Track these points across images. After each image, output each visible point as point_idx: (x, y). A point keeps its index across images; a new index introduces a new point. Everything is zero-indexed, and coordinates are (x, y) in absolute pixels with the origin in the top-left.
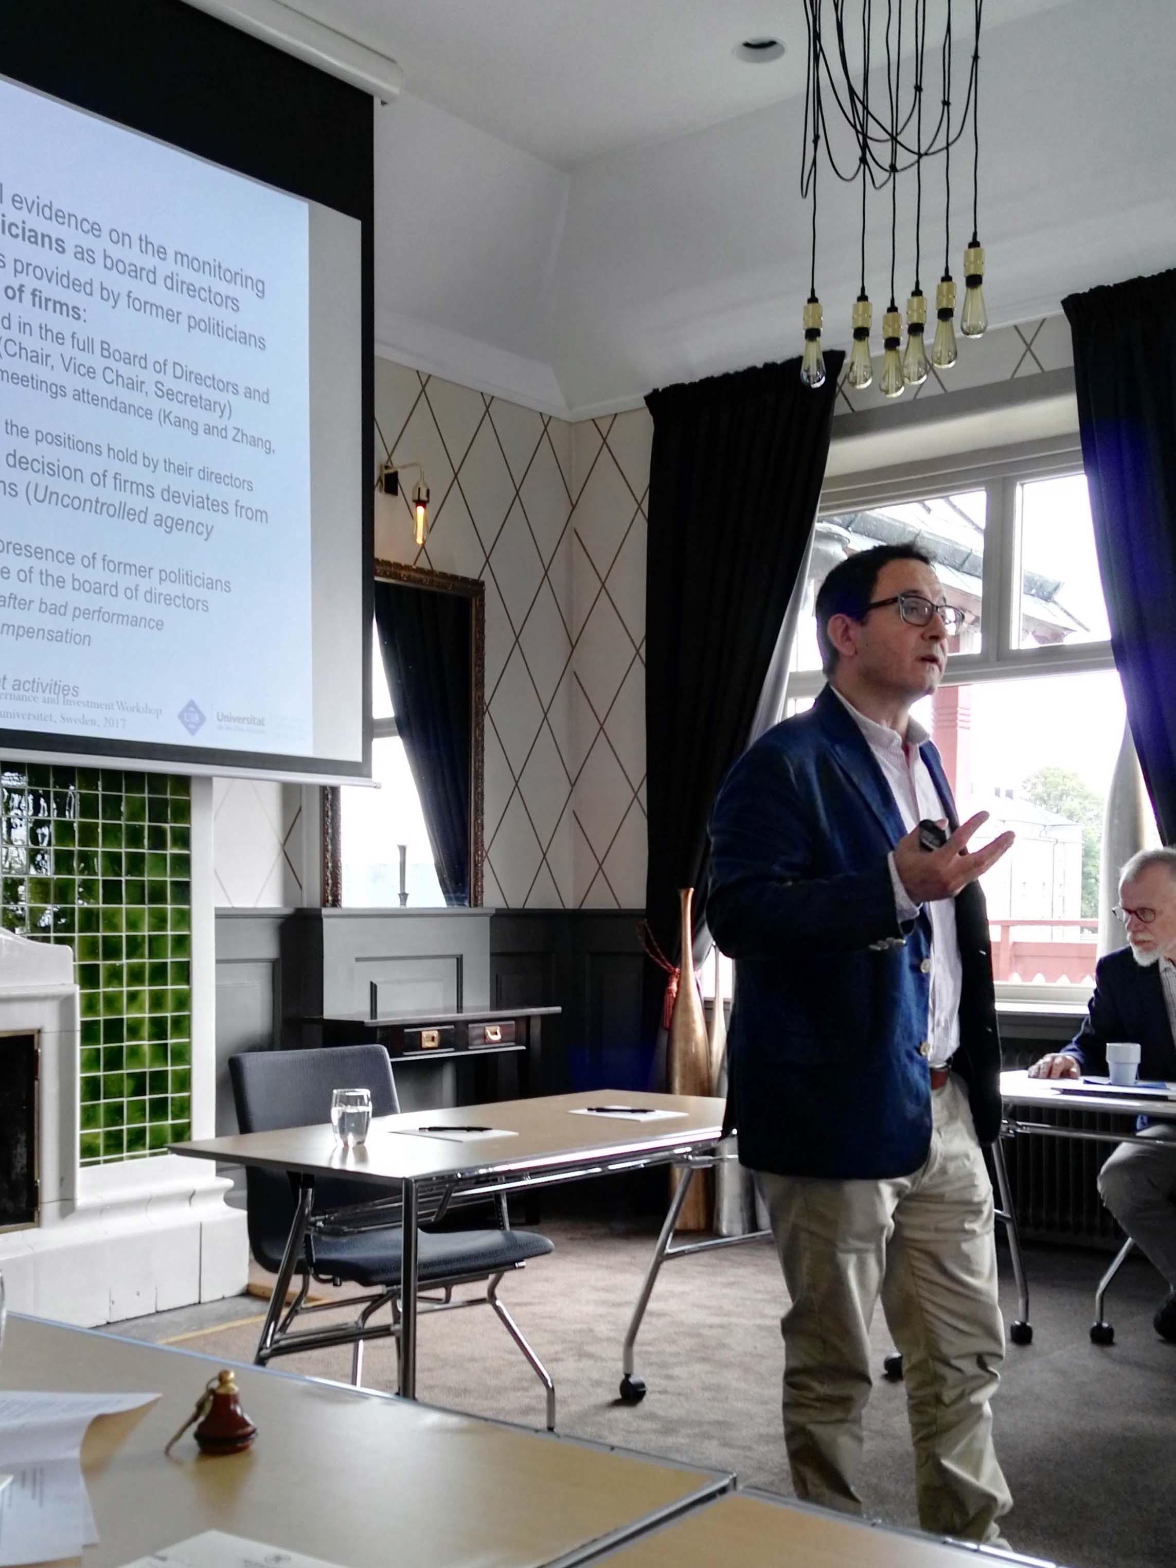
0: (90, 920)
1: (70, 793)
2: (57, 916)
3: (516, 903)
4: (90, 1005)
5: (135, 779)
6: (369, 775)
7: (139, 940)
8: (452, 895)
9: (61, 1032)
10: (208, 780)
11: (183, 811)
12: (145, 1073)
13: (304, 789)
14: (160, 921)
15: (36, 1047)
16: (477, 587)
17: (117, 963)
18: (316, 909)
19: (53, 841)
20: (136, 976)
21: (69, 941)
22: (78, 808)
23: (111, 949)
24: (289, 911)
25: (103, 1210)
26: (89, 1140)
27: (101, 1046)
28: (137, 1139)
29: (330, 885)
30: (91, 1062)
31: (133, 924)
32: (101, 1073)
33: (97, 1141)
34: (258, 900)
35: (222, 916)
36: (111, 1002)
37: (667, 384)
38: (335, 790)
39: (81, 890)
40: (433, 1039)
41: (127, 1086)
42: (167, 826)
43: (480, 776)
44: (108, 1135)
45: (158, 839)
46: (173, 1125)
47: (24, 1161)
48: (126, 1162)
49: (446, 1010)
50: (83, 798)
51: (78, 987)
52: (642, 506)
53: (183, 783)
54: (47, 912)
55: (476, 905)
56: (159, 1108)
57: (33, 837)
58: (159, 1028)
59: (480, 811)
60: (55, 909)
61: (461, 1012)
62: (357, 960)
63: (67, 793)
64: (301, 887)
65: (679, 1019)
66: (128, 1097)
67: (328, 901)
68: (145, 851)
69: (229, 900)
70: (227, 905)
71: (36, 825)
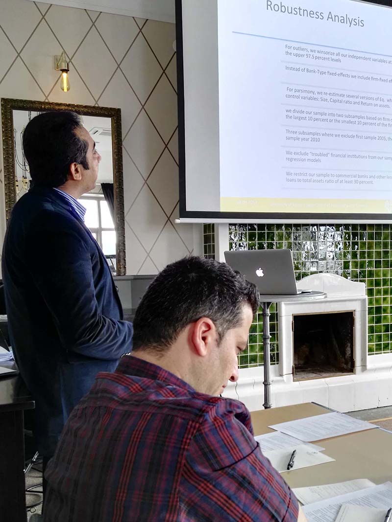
0: (371, 274)
1: (365, 232)
4: (371, 302)
5: (386, 226)
7: (387, 280)
9: (362, 311)
12: (389, 324)
15: (354, 316)
17: (380, 288)
19: (359, 248)
20: (386, 292)
21: (364, 281)
22: (367, 237)
23: (378, 284)
25: (375, 370)
26: (371, 346)
27: (374, 316)
28: (386, 347)
30: (371, 321)
31: (385, 275)
32: (374, 325)
33: (373, 347)
36: (377, 301)
39: (368, 264)
41: (383, 329)
44: (377, 345)
48: (383, 354)
50: (369, 233)
51: (367, 296)
54: (357, 271)
57: (353, 248)
60: (360, 271)
66: (383, 332)
68: (389, 250)
71: (354, 243)
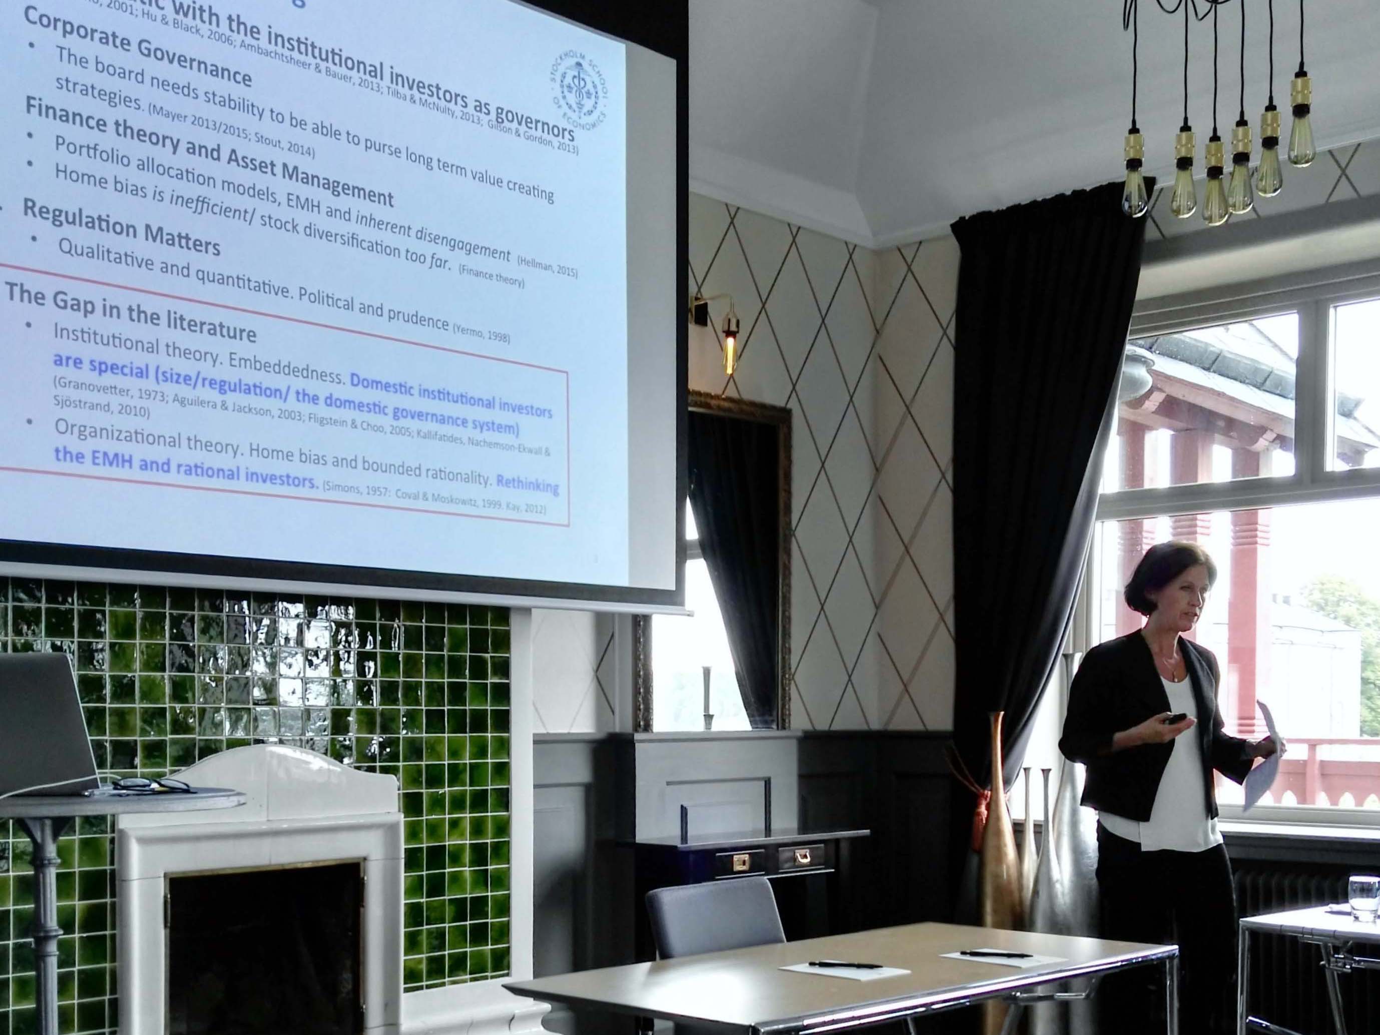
0: (415, 750)
1: (395, 625)
2: (382, 746)
3: (822, 725)
4: (413, 833)
5: (457, 611)
6: (682, 604)
7: (461, 767)
8: (758, 718)
9: (386, 859)
10: (527, 611)
11: (503, 642)
12: (466, 898)
13: (617, 619)
14: (481, 751)
15: (362, 875)
16: (784, 415)
17: (440, 791)
18: (629, 734)
19: (379, 672)
20: (458, 803)
21: (393, 770)
22: (402, 639)
23: (434, 778)
24: (601, 735)
26: (412, 965)
27: (424, 873)
28: (458, 965)
29: (642, 710)
30: (414, 889)
31: (455, 753)
32: (424, 900)
33: (420, 967)
34: (572, 726)
35: (540, 741)
36: (434, 829)
37: (974, 211)
38: (647, 618)
39: (405, 719)
40: (744, 863)
41: (448, 911)
42: (488, 656)
43: (787, 600)
44: (430, 960)
45: (479, 670)
46: (491, 949)
47: (350, 987)
48: (448, 987)
49: (754, 833)
50: (407, 629)
51: (403, 816)
52: (948, 332)
53: (503, 614)
54: (374, 742)
55: (784, 728)
56: (479, 935)
57: (361, 671)
58: (479, 854)
59: (787, 634)
60: (381, 740)
61: (770, 836)
62: (668, 783)
63: (393, 625)
64: (613, 712)
65: (990, 842)
66: (449, 923)
67: (640, 726)
68: (467, 681)
69: (544, 726)
70: (542, 731)
71: (363, 657)
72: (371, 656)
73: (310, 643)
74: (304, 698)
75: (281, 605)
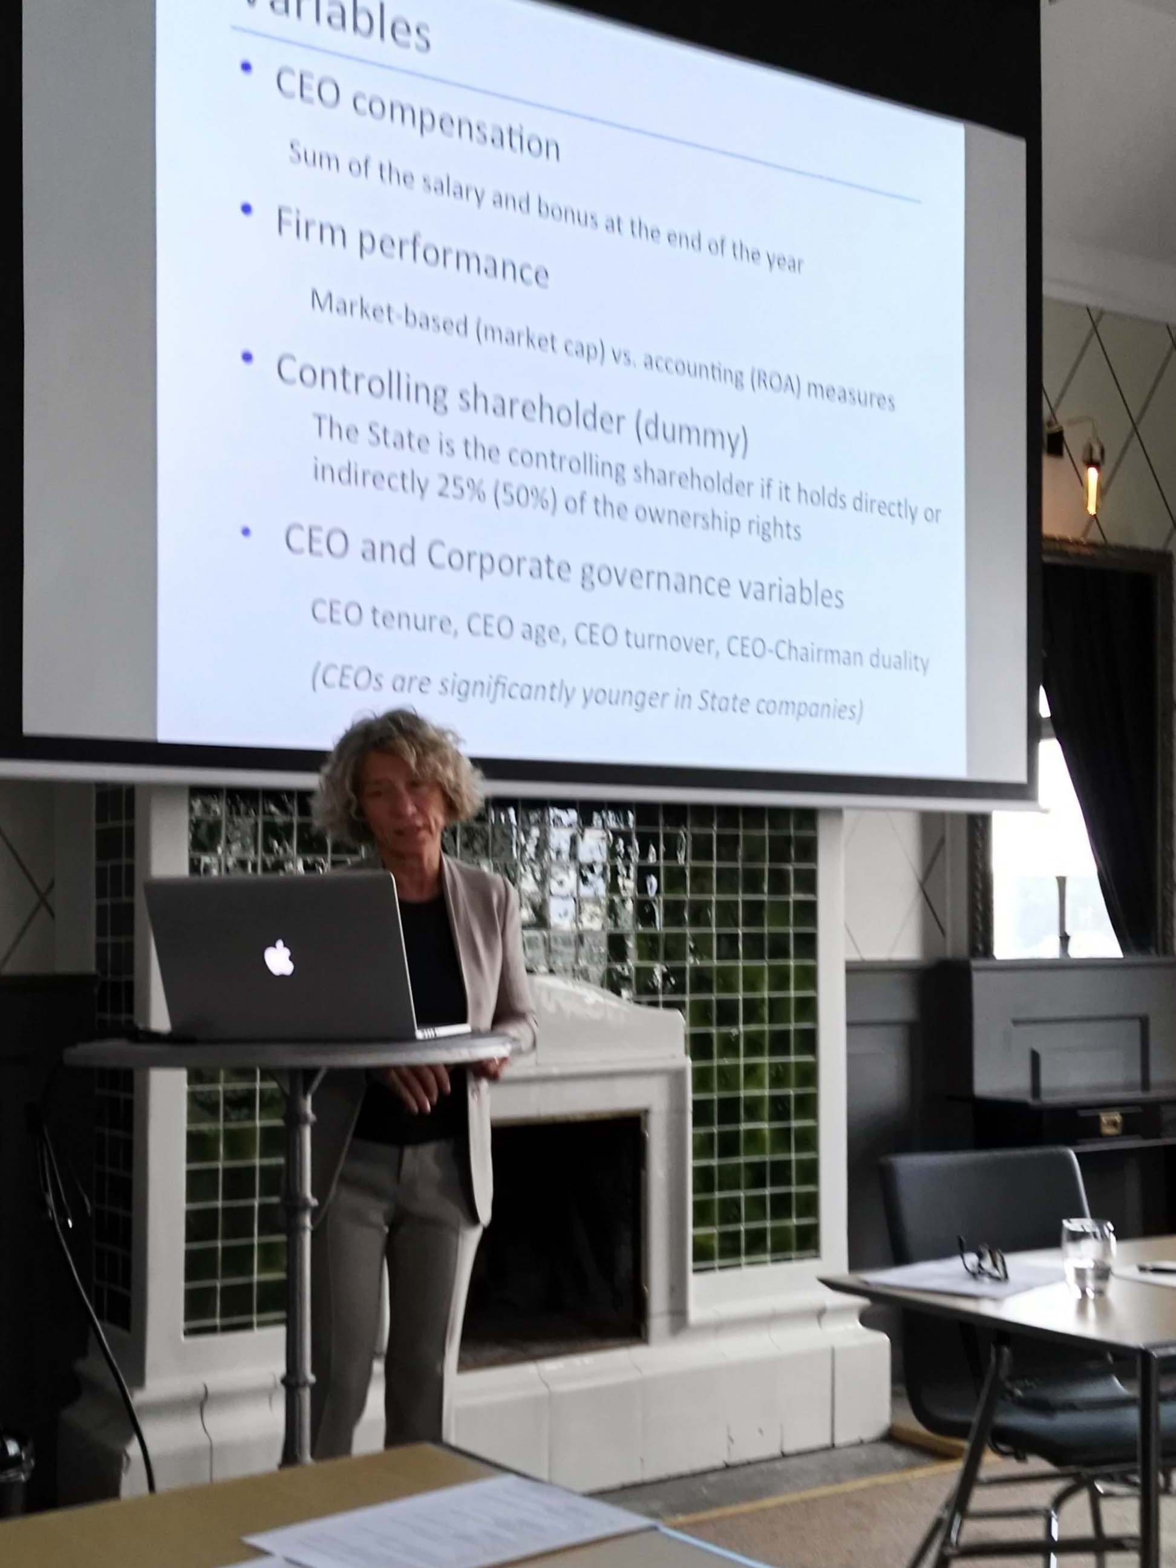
0: (702, 981)
1: (682, 833)
2: (665, 977)
4: (702, 1080)
6: (1035, 798)
8: (1130, 941)
9: (670, 1111)
10: (837, 812)
11: (808, 850)
13: (948, 818)
14: (780, 979)
15: (643, 1131)
16: (1164, 560)
17: (733, 1030)
18: (963, 961)
23: (727, 1014)
24: (928, 963)
25: (719, 1327)
26: (702, 1240)
28: (756, 1241)
29: (980, 931)
30: (702, 1148)
31: (751, 984)
32: (715, 1162)
33: (711, 1243)
34: (892, 951)
35: (853, 970)
36: (727, 1077)
38: (984, 818)
39: (692, 945)
40: (1115, 1124)
42: (790, 867)
45: (779, 883)
46: (796, 1225)
47: (629, 1265)
48: (744, 1269)
49: (1127, 1086)
50: (695, 838)
51: (689, 1059)
53: (808, 816)
55: (1165, 953)
56: (781, 1206)
58: (780, 1109)
61: (1148, 1091)
62: (1015, 1022)
63: (679, 833)
64: (944, 933)
66: (746, 1190)
67: (978, 950)
68: (765, 898)
69: (858, 951)
70: (855, 956)
71: (644, 872)
72: (654, 870)
73: (584, 856)
74: (577, 920)
75: (554, 812)
